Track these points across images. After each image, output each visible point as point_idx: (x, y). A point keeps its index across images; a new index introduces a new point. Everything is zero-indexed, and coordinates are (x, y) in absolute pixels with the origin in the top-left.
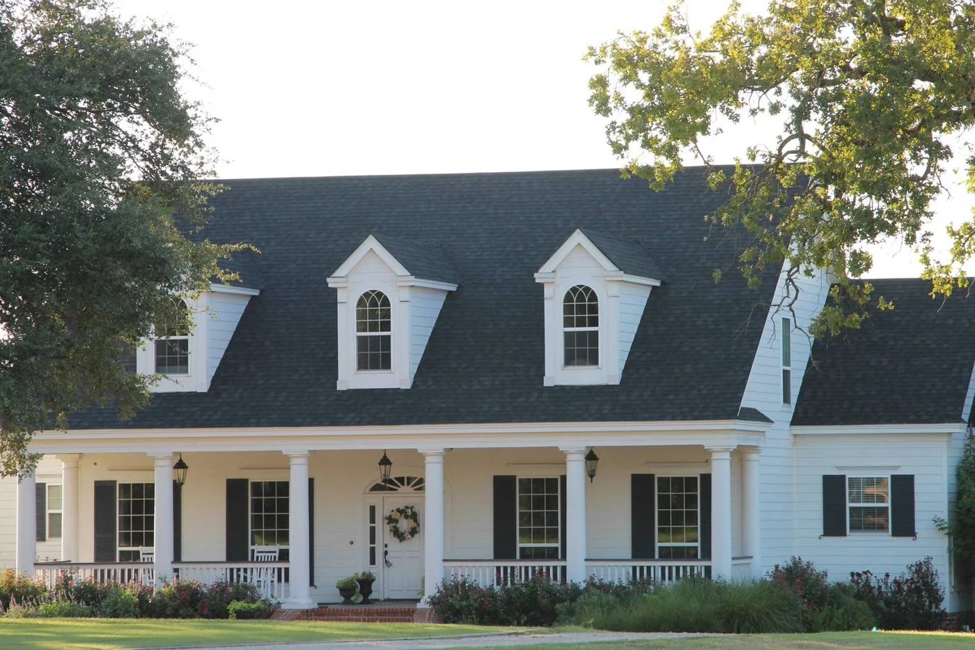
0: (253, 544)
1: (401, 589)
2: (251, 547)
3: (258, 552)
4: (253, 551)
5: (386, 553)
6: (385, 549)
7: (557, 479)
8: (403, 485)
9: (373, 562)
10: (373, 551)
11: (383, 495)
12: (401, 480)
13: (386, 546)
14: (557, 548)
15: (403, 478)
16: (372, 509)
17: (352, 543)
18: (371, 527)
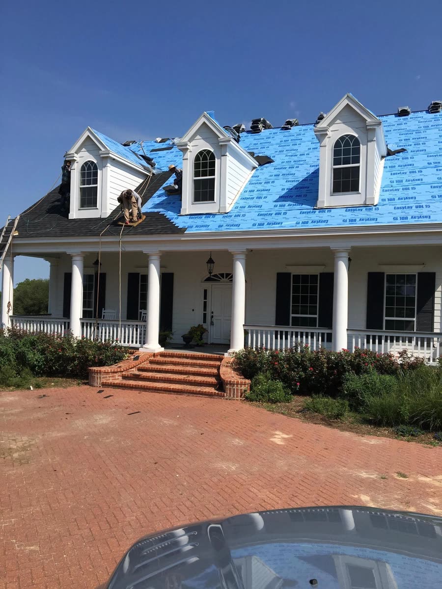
0: (141, 309)
1: (219, 338)
2: (140, 311)
3: (144, 314)
4: (141, 313)
5: (212, 317)
6: (212, 315)
7: (317, 275)
8: (223, 278)
9: (205, 321)
10: (205, 315)
11: (211, 283)
12: (222, 275)
13: (212, 313)
14: (316, 318)
15: (223, 274)
16: (205, 291)
17: (193, 310)
18: (204, 302)
